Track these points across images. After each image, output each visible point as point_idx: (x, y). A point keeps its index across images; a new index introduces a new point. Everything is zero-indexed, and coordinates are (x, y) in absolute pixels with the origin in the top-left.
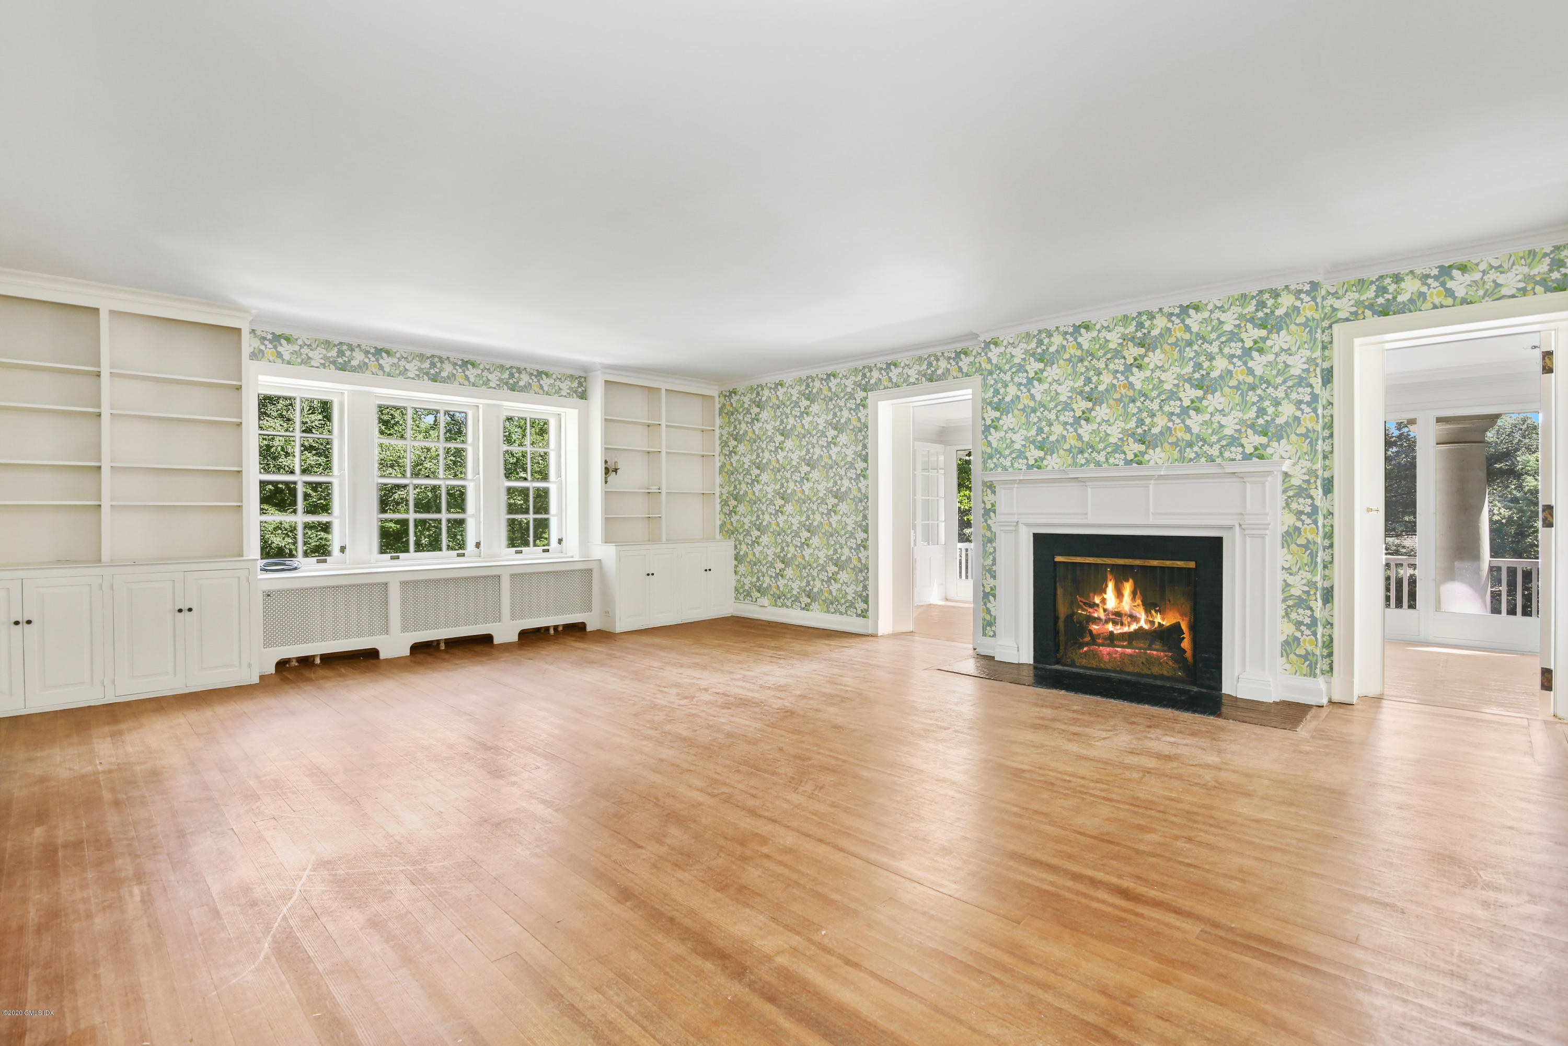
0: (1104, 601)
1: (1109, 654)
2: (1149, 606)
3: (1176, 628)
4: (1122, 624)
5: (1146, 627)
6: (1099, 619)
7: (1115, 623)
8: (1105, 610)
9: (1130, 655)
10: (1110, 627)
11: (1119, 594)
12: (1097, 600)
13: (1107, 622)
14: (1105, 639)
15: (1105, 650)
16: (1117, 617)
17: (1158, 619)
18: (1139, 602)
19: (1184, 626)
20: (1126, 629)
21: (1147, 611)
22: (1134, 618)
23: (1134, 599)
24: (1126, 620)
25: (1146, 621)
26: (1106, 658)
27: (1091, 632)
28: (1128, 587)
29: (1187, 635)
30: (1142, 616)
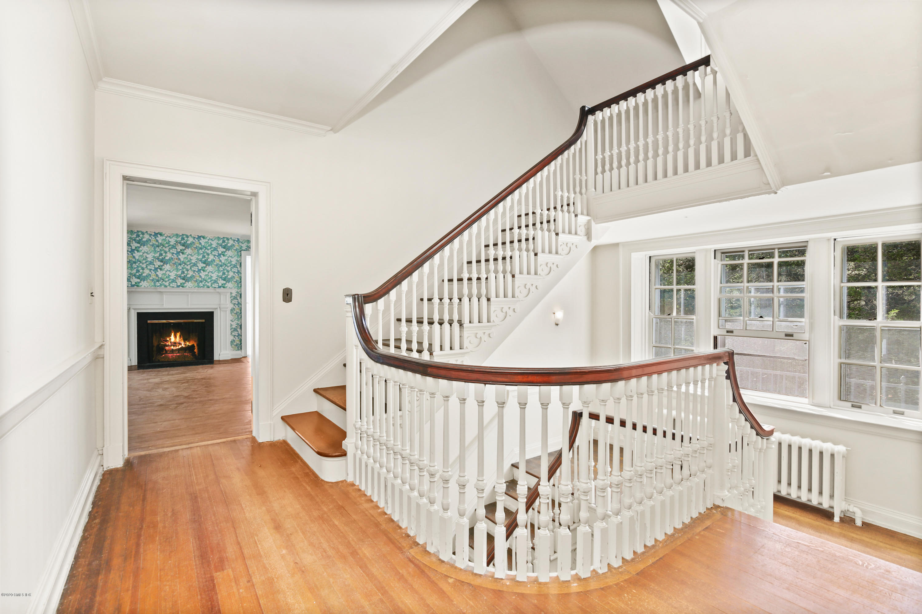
0: (170, 339)
1: (172, 356)
2: (185, 340)
3: (193, 346)
4: (176, 346)
5: (184, 346)
6: (169, 345)
7: (174, 346)
8: (170, 342)
9: (179, 356)
10: (172, 347)
11: (175, 337)
12: (168, 339)
13: (171, 346)
14: (170, 351)
15: (170, 355)
16: (175, 344)
17: (188, 343)
18: (182, 339)
19: (195, 345)
20: (177, 348)
21: (184, 342)
22: (180, 344)
23: (180, 338)
24: (177, 345)
25: (184, 344)
26: (171, 358)
27: (165, 350)
28: (178, 335)
29: (196, 348)
30: (183, 343)
